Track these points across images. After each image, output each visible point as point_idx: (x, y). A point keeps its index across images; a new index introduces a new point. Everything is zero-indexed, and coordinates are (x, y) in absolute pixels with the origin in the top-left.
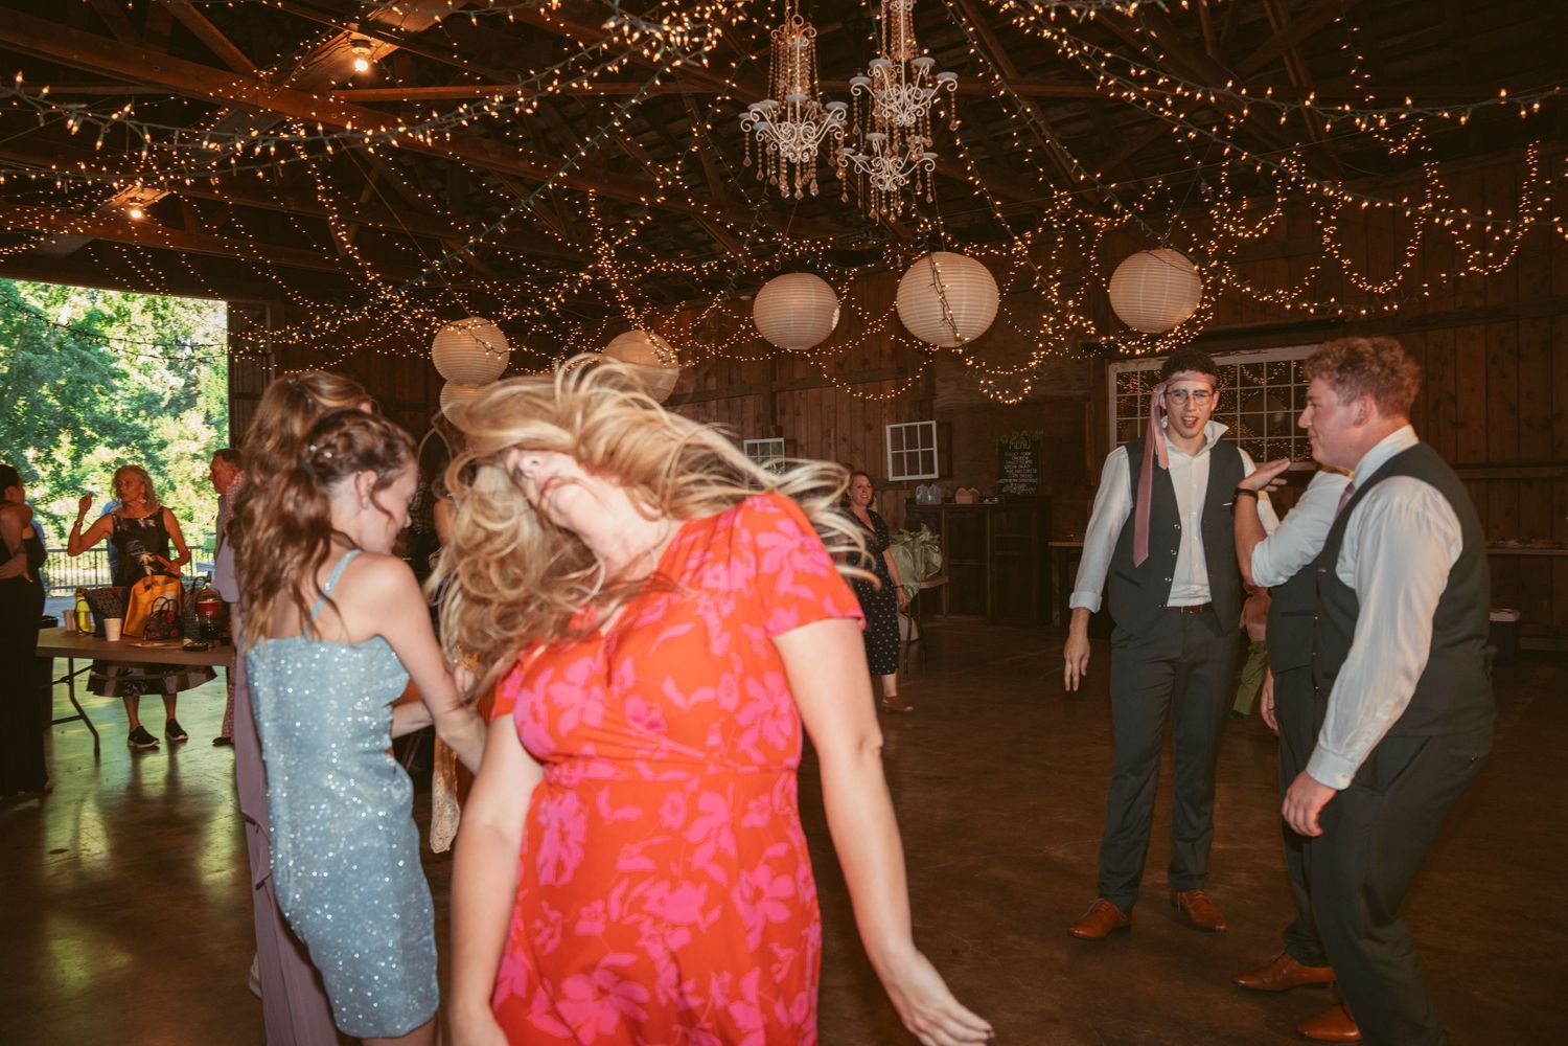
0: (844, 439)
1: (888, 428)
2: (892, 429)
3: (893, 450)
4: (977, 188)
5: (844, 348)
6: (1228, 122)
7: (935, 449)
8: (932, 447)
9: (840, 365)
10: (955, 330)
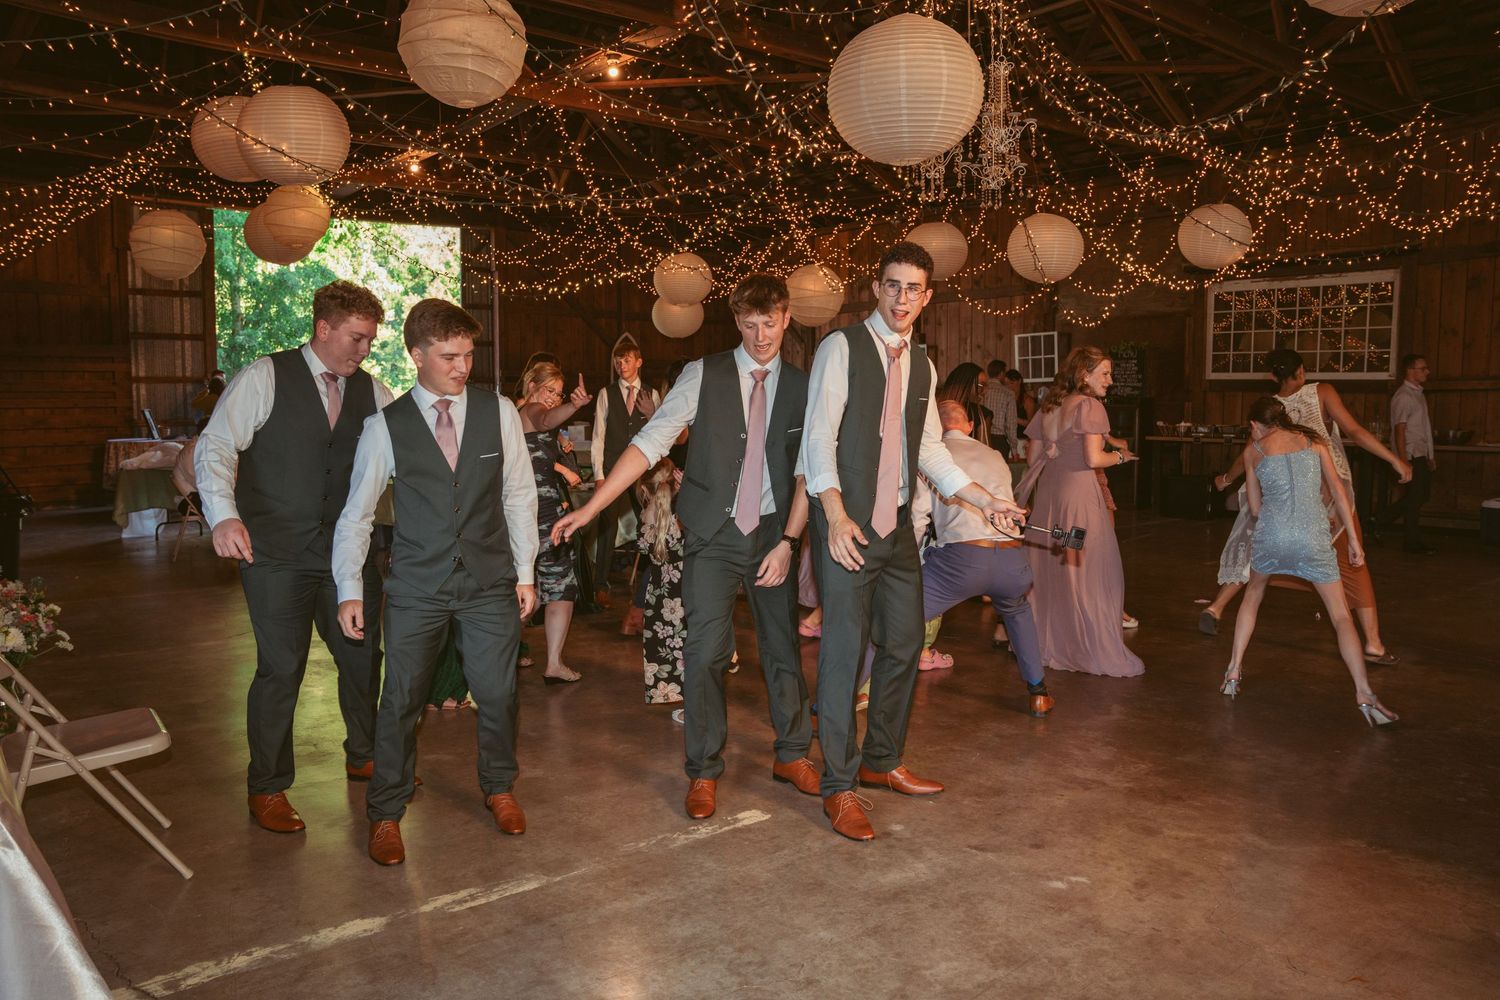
0: (979, 347)
1: (1016, 337)
2: (1019, 338)
3: (1020, 356)
4: (1057, 179)
5: (978, 270)
6: (1300, 89)
7: (1056, 356)
8: (1053, 354)
9: (977, 283)
10: (1044, 276)
